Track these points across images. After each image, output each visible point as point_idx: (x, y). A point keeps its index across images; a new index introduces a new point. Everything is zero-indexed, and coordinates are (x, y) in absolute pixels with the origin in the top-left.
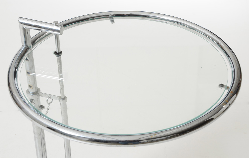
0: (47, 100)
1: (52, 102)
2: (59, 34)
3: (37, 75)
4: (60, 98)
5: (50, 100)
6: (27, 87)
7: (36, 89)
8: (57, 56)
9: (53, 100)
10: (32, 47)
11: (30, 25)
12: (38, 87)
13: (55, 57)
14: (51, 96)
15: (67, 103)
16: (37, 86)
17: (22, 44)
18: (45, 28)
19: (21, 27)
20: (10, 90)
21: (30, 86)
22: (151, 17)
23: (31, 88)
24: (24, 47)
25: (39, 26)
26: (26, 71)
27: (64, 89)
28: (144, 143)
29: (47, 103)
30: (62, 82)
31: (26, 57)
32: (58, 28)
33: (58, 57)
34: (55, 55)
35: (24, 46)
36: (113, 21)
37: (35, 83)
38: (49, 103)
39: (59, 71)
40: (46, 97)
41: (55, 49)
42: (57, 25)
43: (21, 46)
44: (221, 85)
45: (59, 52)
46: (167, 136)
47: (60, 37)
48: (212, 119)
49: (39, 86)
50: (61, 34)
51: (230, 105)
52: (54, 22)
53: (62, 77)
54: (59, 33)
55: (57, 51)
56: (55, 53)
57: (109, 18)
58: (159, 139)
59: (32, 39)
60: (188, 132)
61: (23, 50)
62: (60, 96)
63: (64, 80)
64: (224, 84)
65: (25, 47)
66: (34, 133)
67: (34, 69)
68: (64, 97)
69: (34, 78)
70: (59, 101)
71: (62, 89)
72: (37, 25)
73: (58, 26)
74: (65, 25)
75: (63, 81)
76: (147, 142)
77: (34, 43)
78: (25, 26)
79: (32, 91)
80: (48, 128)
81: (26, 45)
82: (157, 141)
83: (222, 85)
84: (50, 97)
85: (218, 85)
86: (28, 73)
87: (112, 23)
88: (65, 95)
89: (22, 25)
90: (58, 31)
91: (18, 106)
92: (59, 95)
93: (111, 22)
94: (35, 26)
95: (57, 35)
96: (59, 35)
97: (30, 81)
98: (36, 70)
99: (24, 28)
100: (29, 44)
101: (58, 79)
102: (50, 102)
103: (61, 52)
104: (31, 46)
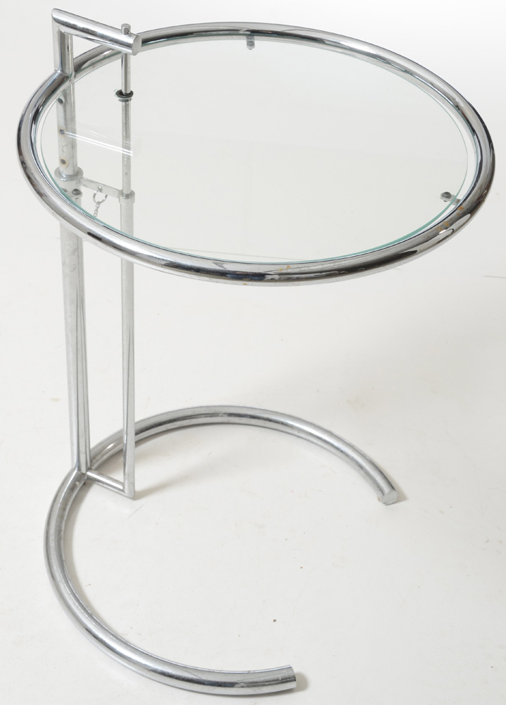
0: (95, 195)
1: (104, 201)
2: (130, 54)
3: (79, 138)
4: (121, 193)
5: (100, 197)
6: (57, 164)
7: (74, 170)
8: (123, 101)
9: (106, 196)
10: (75, 77)
11: (74, 27)
12: (79, 166)
13: (118, 103)
14: (104, 189)
15: (135, 205)
16: (77, 165)
17: (55, 66)
18: (103, 37)
19: (57, 29)
20: (20, 159)
21: (63, 162)
22: (327, 42)
23: (65, 165)
24: (57, 74)
25: (92, 31)
26: (58, 126)
27: (130, 173)
28: (272, 280)
29: (95, 201)
30: (129, 158)
31: (59, 94)
32: (130, 40)
33: (124, 103)
34: (119, 98)
35: (59, 72)
36: (251, 44)
37: (73, 156)
38: (99, 203)
39: (124, 134)
40: (94, 189)
41: (120, 87)
42: (127, 31)
43: (53, 71)
44: (445, 195)
45: (128, 92)
46: (321, 272)
47: (133, 60)
48: (415, 252)
49: (81, 164)
50: (134, 54)
51: (454, 232)
52: (123, 25)
53: (129, 149)
54: (130, 51)
55: (123, 91)
56: (120, 93)
57: (245, 37)
58: (304, 276)
59: (75, 61)
60: (362, 270)
61: (55, 80)
62: (122, 190)
63: (131, 153)
64: (452, 194)
65: (61, 75)
66: (64, 264)
67: (75, 125)
68: (129, 193)
69: (73, 145)
70: (118, 200)
71: (126, 174)
72: (87, 29)
73: (130, 36)
74: (145, 42)
75: (129, 156)
76: (280, 280)
77: (79, 68)
78: (64, 29)
79: (66, 171)
80: (90, 234)
81: (62, 71)
82: (298, 279)
83: (447, 195)
84: (100, 190)
85: (439, 195)
86: (61, 132)
87: (250, 47)
88: (133, 188)
89: (58, 24)
90: (128, 46)
91: (35, 190)
92: (120, 189)
93: (248, 45)
94: (84, 30)
95: (126, 55)
96: (131, 56)
97: (65, 149)
98: (78, 128)
99: (61, 32)
100: (70, 69)
101: (120, 150)
102: (100, 201)
103: (131, 94)
104: (71, 75)
